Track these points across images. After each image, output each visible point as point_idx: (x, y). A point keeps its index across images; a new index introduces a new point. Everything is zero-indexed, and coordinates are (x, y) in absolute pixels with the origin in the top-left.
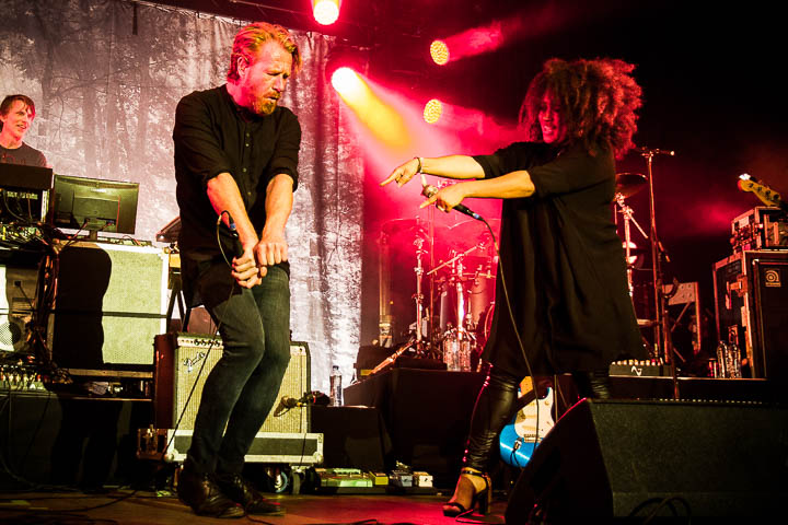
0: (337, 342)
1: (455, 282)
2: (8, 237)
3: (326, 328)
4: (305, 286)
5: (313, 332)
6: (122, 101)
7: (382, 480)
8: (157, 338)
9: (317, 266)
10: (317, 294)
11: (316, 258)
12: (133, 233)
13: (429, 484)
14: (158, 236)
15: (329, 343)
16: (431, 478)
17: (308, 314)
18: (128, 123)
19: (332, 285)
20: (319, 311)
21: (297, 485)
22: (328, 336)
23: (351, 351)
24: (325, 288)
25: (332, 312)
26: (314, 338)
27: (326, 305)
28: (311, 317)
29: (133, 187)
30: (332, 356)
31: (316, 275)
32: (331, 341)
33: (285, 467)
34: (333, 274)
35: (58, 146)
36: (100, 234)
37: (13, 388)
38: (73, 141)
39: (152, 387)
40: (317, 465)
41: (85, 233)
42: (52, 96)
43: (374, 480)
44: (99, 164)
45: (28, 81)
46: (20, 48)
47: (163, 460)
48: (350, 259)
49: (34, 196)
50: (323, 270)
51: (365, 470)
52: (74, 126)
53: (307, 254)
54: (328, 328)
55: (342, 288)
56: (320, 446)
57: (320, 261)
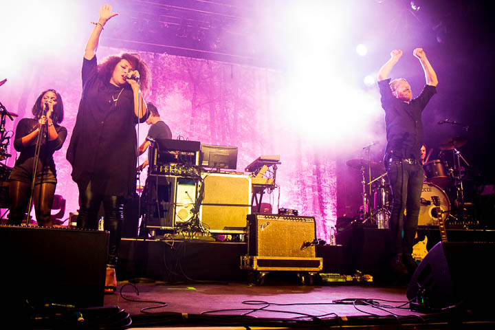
0: (326, 215)
1: (380, 188)
2: (183, 172)
3: (321, 209)
4: (311, 189)
5: (315, 210)
6: (227, 109)
7: (349, 278)
8: (248, 216)
9: (316, 180)
10: (316, 193)
11: (315, 176)
12: (235, 169)
13: (372, 280)
14: (246, 169)
15: (323, 216)
16: (372, 277)
17: (312, 202)
18: (230, 118)
19: (323, 189)
20: (317, 201)
21: (311, 281)
22: (322, 212)
23: (333, 219)
24: (320, 190)
25: (324, 201)
26: (316, 213)
27: (321, 198)
28: (314, 203)
29: (235, 149)
30: (324, 221)
31: (316, 184)
32: (324, 215)
33: (306, 273)
34: (324, 184)
35: (199, 129)
36: (221, 169)
37: (186, 238)
38: (205, 127)
39: (245, 237)
40: (321, 272)
41: (215, 169)
42: (196, 107)
43: (346, 279)
44: (217, 136)
45: (185, 101)
46: (182, 87)
47: (253, 270)
48: (331, 177)
49: (192, 154)
50: (319, 182)
51: (341, 274)
52: (206, 120)
53: (311, 174)
54: (322, 208)
55: (328, 190)
56: (321, 263)
57: (317, 178)
